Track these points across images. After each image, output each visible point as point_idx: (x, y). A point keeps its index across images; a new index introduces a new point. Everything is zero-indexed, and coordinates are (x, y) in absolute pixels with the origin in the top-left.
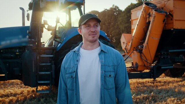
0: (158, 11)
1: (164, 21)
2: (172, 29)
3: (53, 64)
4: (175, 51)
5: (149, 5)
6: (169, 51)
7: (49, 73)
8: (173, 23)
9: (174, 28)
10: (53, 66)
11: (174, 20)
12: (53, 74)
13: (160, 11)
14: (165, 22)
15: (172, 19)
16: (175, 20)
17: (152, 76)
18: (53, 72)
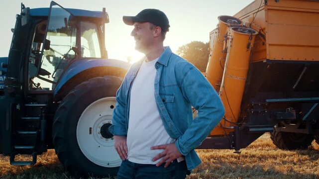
0: (239, 30)
1: (248, 47)
2: (265, 61)
3: (43, 118)
4: (278, 100)
5: (228, 20)
6: (267, 100)
7: (35, 132)
8: (265, 50)
9: (268, 58)
10: (43, 121)
11: (267, 45)
12: (43, 135)
13: (241, 30)
14: (250, 49)
15: (264, 44)
16: (270, 45)
17: (233, 144)
18: (42, 131)
